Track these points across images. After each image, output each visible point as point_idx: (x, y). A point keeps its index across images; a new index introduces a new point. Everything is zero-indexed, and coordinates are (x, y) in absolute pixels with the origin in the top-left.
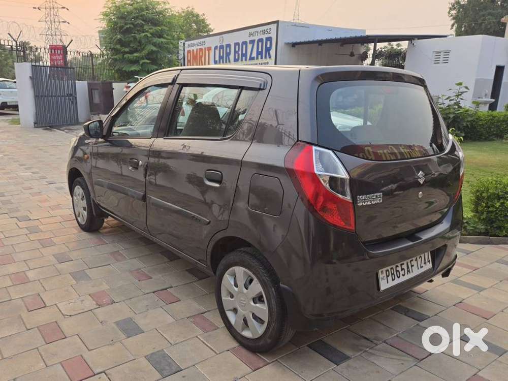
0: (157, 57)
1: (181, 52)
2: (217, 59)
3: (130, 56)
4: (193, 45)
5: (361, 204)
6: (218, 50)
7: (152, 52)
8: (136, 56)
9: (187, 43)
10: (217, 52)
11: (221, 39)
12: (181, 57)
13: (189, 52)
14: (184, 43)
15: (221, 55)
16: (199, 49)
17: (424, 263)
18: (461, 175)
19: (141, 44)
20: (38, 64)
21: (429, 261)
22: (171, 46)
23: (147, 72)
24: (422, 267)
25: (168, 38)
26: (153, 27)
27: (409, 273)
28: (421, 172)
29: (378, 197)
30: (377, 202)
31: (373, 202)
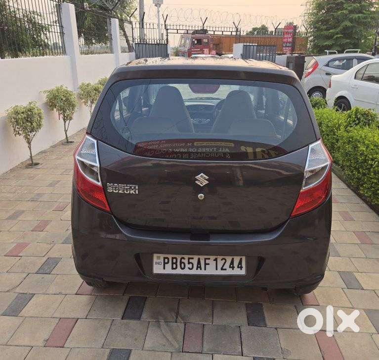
0: (352, 31)
3: (326, 33)
5: (111, 191)
7: (347, 28)
8: (331, 32)
17: (230, 267)
18: (304, 189)
19: (338, 21)
20: (248, 44)
21: (241, 268)
22: (369, 20)
23: (340, 46)
24: (226, 269)
25: (368, 13)
26: (352, 4)
27: (199, 269)
28: (202, 174)
29: (133, 188)
30: (131, 193)
31: (125, 192)
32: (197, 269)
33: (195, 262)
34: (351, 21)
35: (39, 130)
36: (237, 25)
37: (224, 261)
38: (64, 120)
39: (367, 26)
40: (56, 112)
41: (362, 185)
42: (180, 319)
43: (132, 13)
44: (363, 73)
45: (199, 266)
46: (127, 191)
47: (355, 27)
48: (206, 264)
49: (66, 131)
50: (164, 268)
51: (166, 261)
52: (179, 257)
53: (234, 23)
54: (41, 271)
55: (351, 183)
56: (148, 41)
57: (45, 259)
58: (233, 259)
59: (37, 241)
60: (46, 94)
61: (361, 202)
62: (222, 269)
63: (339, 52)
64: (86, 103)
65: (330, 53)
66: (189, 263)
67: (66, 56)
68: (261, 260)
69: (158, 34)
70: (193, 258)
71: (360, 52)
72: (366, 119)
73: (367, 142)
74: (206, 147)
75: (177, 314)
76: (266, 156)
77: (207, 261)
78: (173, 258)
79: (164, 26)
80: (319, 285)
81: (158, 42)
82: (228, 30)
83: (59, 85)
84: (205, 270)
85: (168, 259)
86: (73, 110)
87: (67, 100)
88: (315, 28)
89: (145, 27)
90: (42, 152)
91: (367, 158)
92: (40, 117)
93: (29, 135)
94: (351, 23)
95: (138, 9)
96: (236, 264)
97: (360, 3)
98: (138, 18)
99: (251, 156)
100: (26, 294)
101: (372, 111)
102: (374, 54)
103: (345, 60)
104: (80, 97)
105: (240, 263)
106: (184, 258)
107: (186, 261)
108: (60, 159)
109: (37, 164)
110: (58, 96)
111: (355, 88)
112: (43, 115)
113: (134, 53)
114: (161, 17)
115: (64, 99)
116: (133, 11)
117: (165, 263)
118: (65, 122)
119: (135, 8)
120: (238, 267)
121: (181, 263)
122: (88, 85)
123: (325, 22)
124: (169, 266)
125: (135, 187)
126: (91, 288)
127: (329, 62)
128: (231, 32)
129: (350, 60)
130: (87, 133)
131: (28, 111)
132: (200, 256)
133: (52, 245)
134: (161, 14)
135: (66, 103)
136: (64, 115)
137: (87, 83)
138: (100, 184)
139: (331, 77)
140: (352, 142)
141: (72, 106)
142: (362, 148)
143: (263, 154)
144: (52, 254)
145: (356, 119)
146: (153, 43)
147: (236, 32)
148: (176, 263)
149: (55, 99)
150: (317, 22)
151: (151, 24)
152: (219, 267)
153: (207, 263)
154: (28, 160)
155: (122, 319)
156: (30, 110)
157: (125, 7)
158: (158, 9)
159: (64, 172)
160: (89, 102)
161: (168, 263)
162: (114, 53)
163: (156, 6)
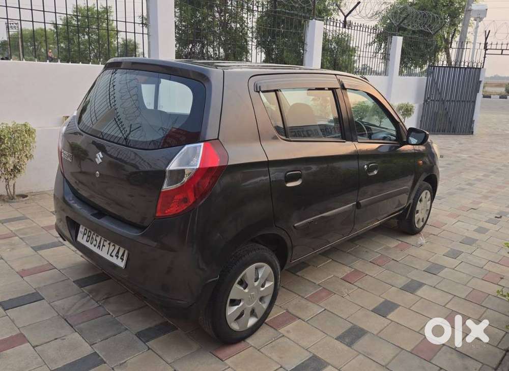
21: (122, 260)
32: (98, 248)
45: (99, 245)
48: (103, 245)
50: (83, 238)
58: (119, 249)
77: (105, 243)
79: (483, 45)
81: (469, 65)
84: (102, 250)
85: (87, 231)
105: (123, 255)
106: (94, 234)
117: (84, 234)
121: (92, 238)
125: (70, 156)
146: (462, 66)
148: (90, 237)
152: (110, 252)
155: (74, 282)
158: (477, 23)
162: (388, 75)
163: (476, 20)
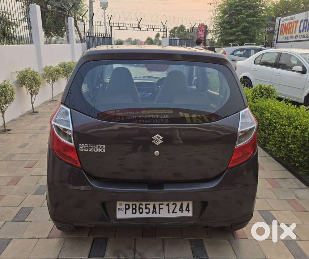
0: (249, 30)
1: (277, 26)
2: (301, 29)
3: (230, 31)
4: (286, 20)
5: (83, 150)
6: (303, 22)
7: (245, 27)
8: (234, 31)
9: (282, 19)
10: (302, 24)
11: (307, 14)
12: (276, 28)
13: (283, 25)
14: (280, 19)
15: (305, 26)
16: (290, 22)
17: (180, 210)
18: (238, 145)
19: (238, 22)
20: (173, 38)
21: (189, 211)
22: (261, 22)
23: (240, 40)
24: (176, 212)
25: (259, 17)
26: (248, 11)
27: (154, 213)
28: (158, 135)
29: (101, 147)
30: (99, 151)
31: (94, 150)
32: (153, 213)
33: (151, 207)
34: (248, 22)
35: (12, 103)
36: (164, 24)
37: (174, 205)
38: (31, 94)
39: (259, 26)
40: (24, 89)
41: (268, 143)
42: (137, 255)
43: (83, 14)
44: (260, 59)
45: (154, 210)
46: (96, 150)
47: (251, 26)
48: (160, 209)
49: (32, 103)
50: (126, 213)
51: (127, 207)
52: (138, 204)
53: (162, 22)
54: (16, 219)
55: (259, 141)
56: (96, 35)
57: (19, 208)
58: (182, 204)
59: (11, 194)
60: (17, 74)
61: (268, 155)
62: (173, 212)
63: (240, 45)
64: (48, 81)
65: (234, 45)
66: (146, 208)
67: (33, 45)
68: (204, 204)
69: (104, 30)
70: (149, 204)
71: (255, 45)
72: (267, 93)
73: (270, 110)
74: (150, 114)
75: (135, 251)
76: (200, 121)
77: (161, 206)
78: (133, 205)
79: (109, 24)
80: (250, 222)
81: (105, 36)
82: (158, 28)
83: (27, 67)
84: (159, 213)
85: (129, 205)
86: (39, 86)
87: (34, 78)
88: (221, 27)
89: (94, 24)
90: (12, 121)
91: (271, 122)
92: (13, 92)
93: (3, 107)
94: (248, 24)
95: (89, 11)
96: (184, 207)
97: (254, 10)
98: (88, 18)
99: (189, 121)
100: (5, 239)
101: (271, 87)
102: (265, 46)
103: (245, 51)
104: (44, 76)
105: (188, 207)
106: (142, 205)
107: (143, 207)
108: (28, 125)
109: (9, 130)
110: (27, 76)
111: (255, 70)
112: (15, 91)
113: (85, 44)
114: (106, 17)
115: (32, 78)
116: (84, 12)
117: (126, 209)
118: (32, 96)
119: (87, 10)
120: (186, 210)
121: (140, 208)
122: (50, 67)
123: (228, 23)
124: (129, 211)
125: (102, 147)
126: (60, 232)
127: (233, 52)
128: (160, 29)
129: (248, 50)
130: (62, 103)
131: (3, 87)
132: (155, 203)
133: (25, 197)
134: (106, 15)
135: (33, 81)
136: (31, 91)
137: (50, 66)
138: (72, 144)
139: (236, 63)
140: (259, 110)
141: (38, 83)
142: (267, 114)
143: (198, 119)
144: (26, 204)
145: (260, 93)
146: (101, 36)
147: (164, 29)
148: (135, 209)
149: (24, 78)
150: (223, 23)
151: (99, 23)
152: (171, 210)
153: (161, 207)
154: (2, 126)
155: (89, 257)
156: (4, 87)
157: (78, 10)
158: (104, 11)
159: (32, 136)
160: (51, 81)
161: (129, 209)
162: (70, 43)
163: (103, 9)
